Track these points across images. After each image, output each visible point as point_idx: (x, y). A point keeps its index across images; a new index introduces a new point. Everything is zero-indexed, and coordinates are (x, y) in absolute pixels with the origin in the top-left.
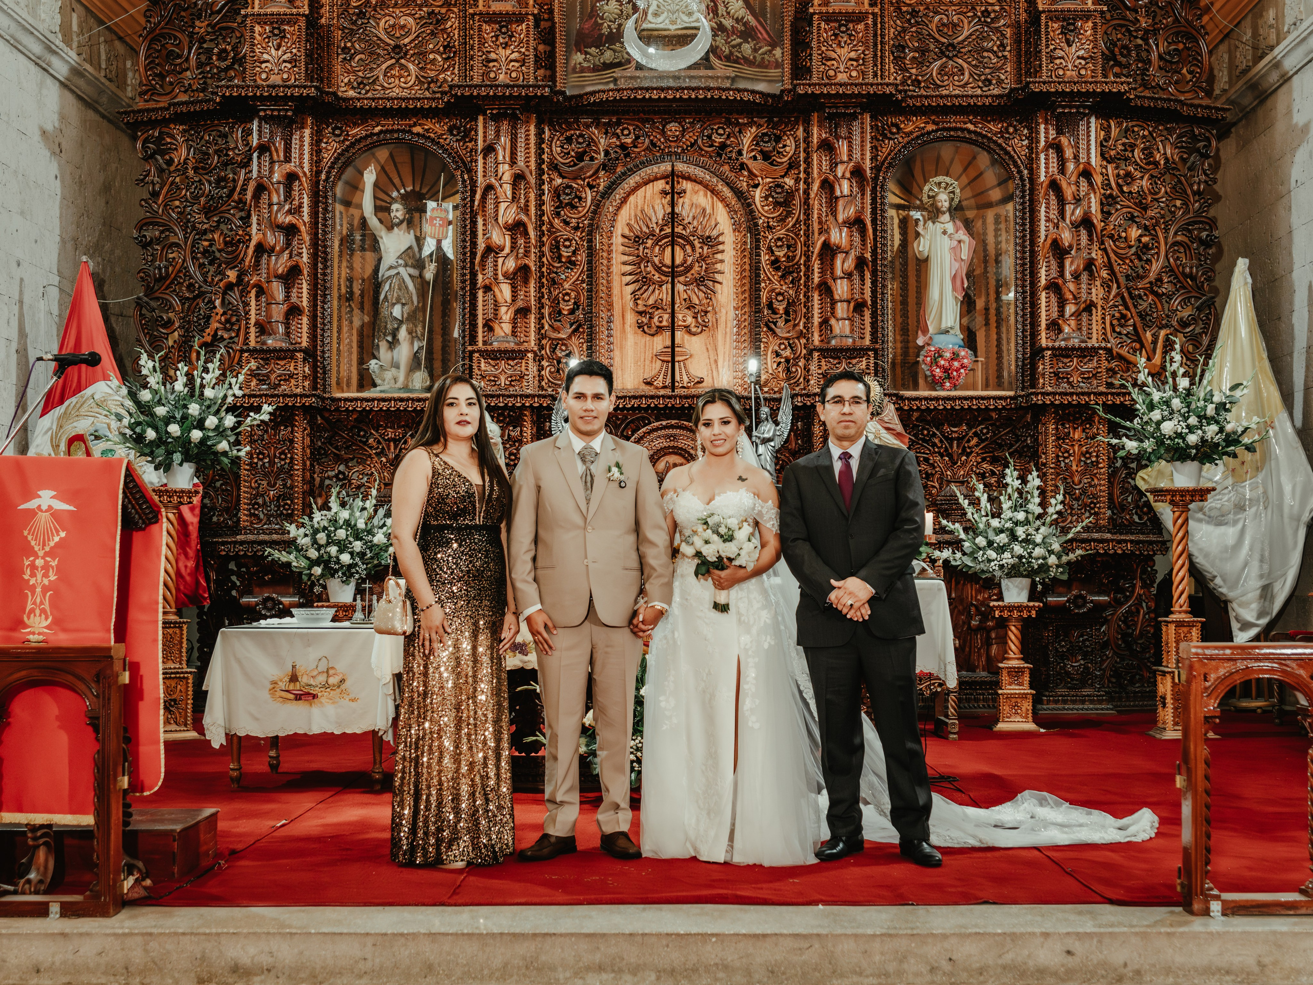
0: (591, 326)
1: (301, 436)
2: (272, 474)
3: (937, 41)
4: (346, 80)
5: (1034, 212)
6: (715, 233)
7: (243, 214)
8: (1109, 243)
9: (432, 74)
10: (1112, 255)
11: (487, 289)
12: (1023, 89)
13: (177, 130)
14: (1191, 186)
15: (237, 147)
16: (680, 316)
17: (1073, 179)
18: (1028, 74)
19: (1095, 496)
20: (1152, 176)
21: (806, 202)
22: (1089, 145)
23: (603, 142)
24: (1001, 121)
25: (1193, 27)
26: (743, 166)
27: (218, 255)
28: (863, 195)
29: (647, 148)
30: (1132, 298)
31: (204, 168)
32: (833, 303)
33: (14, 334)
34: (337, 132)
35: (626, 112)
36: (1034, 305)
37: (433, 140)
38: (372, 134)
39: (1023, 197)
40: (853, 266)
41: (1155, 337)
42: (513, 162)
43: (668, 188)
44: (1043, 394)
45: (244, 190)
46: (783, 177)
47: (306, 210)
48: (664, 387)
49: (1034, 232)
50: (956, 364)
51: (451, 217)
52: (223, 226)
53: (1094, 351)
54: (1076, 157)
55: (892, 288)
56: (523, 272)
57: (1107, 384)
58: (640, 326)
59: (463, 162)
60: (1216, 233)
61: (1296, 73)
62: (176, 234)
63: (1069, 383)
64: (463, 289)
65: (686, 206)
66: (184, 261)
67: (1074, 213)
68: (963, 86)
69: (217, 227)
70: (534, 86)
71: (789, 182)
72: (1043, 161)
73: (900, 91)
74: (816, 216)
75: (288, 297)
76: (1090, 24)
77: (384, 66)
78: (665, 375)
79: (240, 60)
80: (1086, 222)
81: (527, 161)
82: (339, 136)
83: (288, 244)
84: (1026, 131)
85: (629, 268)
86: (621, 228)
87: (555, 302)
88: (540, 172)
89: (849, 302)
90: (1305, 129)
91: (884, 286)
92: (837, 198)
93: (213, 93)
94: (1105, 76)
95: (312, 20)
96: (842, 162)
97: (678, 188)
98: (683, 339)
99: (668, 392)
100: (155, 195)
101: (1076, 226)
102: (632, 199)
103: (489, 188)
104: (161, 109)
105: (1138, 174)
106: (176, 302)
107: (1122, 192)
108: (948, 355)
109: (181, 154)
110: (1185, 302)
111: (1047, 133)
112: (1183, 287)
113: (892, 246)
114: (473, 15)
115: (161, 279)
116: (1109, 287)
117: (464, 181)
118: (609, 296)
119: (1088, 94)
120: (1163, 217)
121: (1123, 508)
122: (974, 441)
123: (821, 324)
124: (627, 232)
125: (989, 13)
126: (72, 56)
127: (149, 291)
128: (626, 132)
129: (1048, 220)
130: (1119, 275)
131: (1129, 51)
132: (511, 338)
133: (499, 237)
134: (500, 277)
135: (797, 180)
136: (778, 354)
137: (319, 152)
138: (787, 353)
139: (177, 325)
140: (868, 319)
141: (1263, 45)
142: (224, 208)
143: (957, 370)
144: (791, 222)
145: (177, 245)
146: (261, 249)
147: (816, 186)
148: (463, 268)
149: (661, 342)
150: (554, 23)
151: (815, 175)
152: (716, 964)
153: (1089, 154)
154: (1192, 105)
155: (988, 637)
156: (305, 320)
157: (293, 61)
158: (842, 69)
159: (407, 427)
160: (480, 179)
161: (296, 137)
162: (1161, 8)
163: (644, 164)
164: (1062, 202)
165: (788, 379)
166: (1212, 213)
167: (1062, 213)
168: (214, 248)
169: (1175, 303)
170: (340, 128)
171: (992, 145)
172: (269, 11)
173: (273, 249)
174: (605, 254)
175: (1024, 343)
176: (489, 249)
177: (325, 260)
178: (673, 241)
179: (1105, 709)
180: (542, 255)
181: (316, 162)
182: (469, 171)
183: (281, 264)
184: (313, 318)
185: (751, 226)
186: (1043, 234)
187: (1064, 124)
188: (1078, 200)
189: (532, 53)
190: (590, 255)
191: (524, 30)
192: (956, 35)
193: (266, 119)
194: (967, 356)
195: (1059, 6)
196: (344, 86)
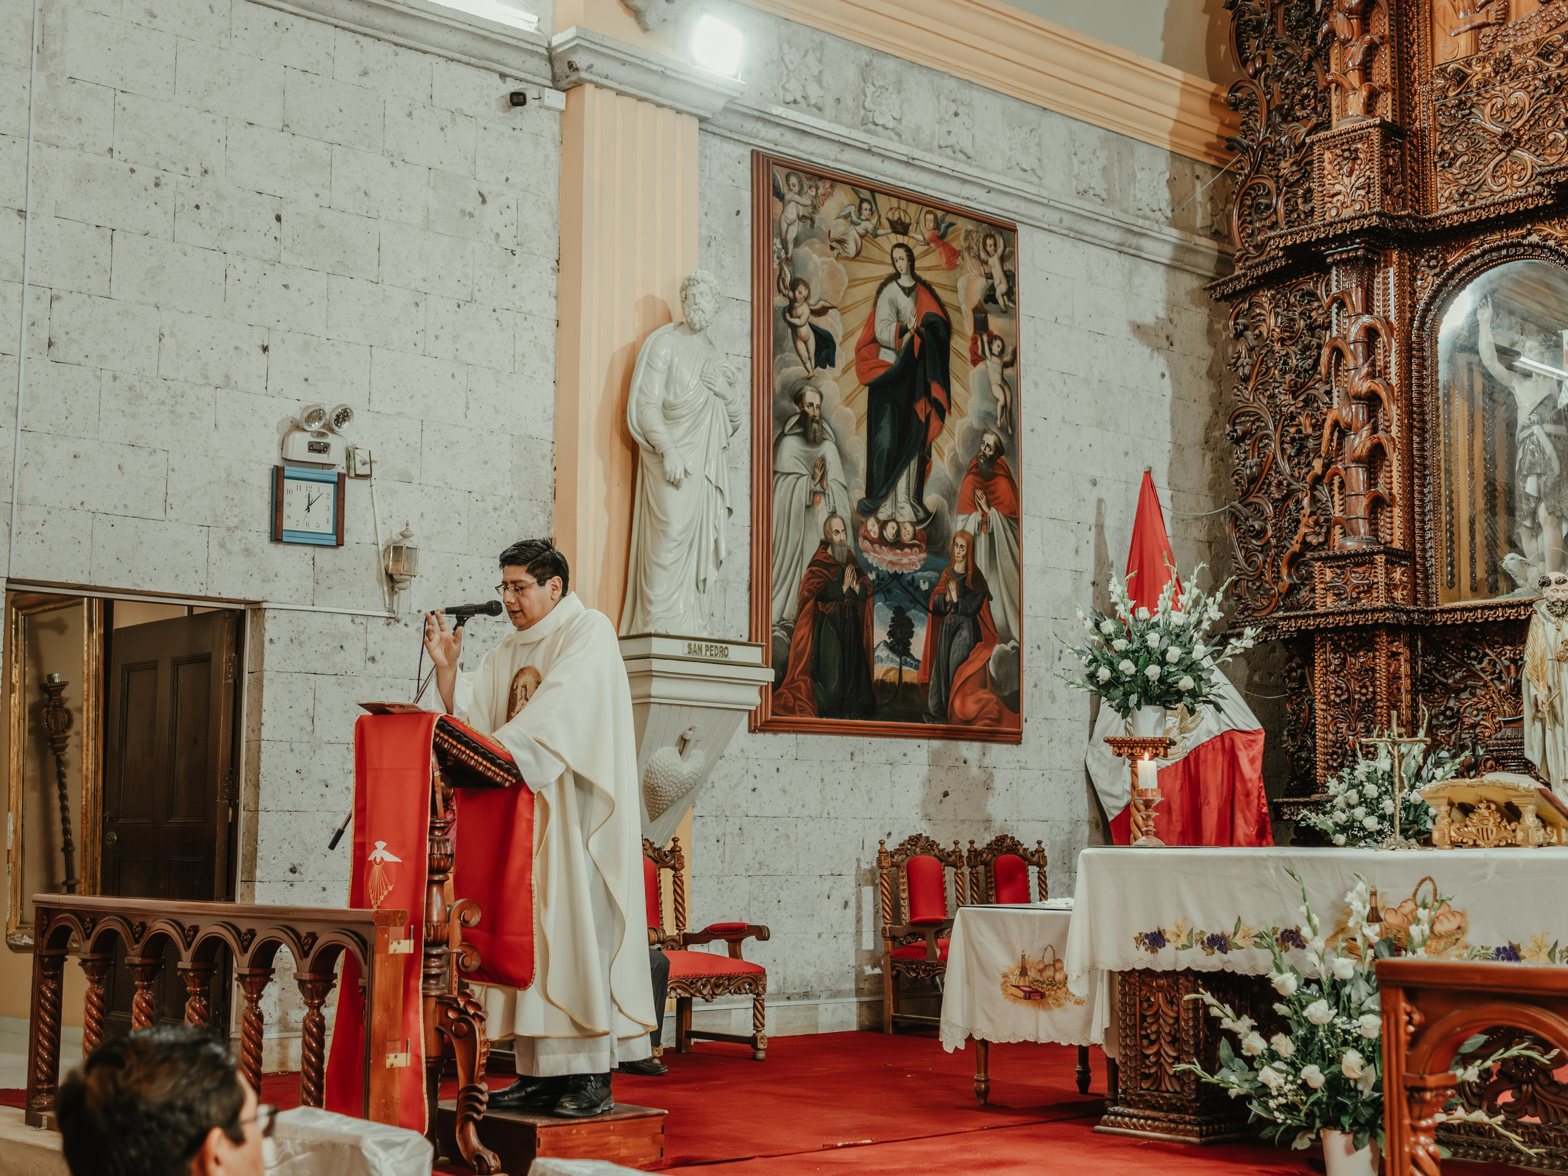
4: (1447, 194)
13: (1264, 297)
27: (1306, 441)
31: (1290, 338)
34: (1435, 264)
38: (1474, 258)
52: (1310, 406)
66: (1274, 455)
69: (1304, 407)
75: (1372, 486)
77: (1492, 165)
82: (1435, 267)
83: (1370, 417)
100: (1246, 379)
104: (1243, 275)
106: (1267, 505)
109: (1271, 324)
115: (1254, 479)
126: (1170, 233)
127: (1243, 497)
137: (1413, 293)
139: (1269, 534)
142: (1311, 383)
145: (1267, 436)
156: (1398, 512)
157: (1368, 186)
161: (1379, 279)
170: (1438, 258)
172: (1344, 129)
173: (1349, 427)
181: (1410, 306)
183: (1359, 443)
184: (1409, 509)
193: (1338, 265)
196: (1444, 202)
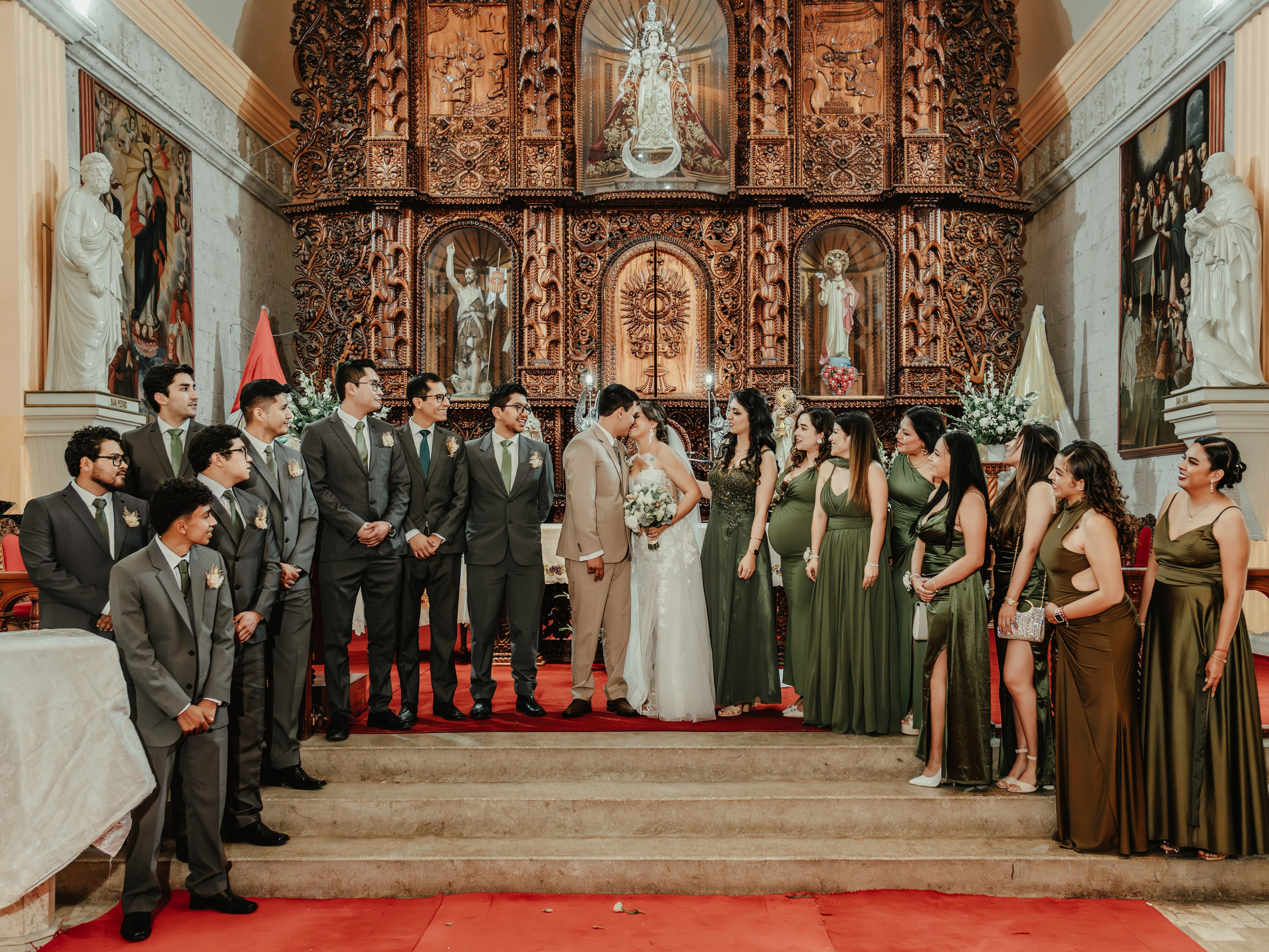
0: (600, 353)
3: (834, 158)
4: (434, 185)
5: (898, 274)
6: (683, 290)
7: (365, 276)
8: (949, 295)
9: (493, 180)
10: (952, 305)
11: (531, 327)
12: (891, 191)
13: (319, 218)
14: (1005, 256)
15: (361, 231)
16: (660, 346)
17: (925, 252)
18: (896, 180)
20: (979, 250)
21: (745, 268)
22: (936, 229)
24: (877, 213)
25: (1008, 147)
26: (702, 243)
27: (349, 304)
28: (783, 263)
29: (638, 231)
30: (964, 332)
31: (338, 245)
32: (763, 336)
33: (212, 357)
34: (429, 220)
35: (622, 207)
36: (898, 337)
37: (493, 226)
38: (452, 222)
39: (891, 264)
40: (776, 312)
41: (980, 359)
42: (548, 241)
43: (652, 258)
44: (903, 398)
45: (366, 260)
46: (729, 251)
47: (408, 273)
48: (650, 393)
49: (898, 288)
50: (846, 377)
51: (506, 278)
52: (351, 284)
53: (937, 369)
54: (927, 237)
55: (803, 326)
56: (555, 316)
57: (947, 390)
58: (634, 352)
59: (514, 241)
60: (1022, 288)
61: (1078, 178)
62: (320, 291)
63: (921, 390)
64: (514, 326)
65: (665, 271)
66: (326, 308)
67: (924, 275)
68: (852, 189)
69: (348, 285)
70: (561, 190)
71: (734, 254)
72: (905, 240)
73: (808, 193)
74: (751, 278)
75: (396, 333)
76: (937, 146)
77: (460, 175)
78: (651, 386)
79: (361, 171)
80: (934, 282)
81: (556, 239)
82: (430, 223)
83: (396, 297)
84: (893, 219)
85: (626, 313)
86: (620, 286)
87: (577, 336)
88: (566, 248)
89: (774, 336)
90: (1083, 217)
91: (797, 325)
92: (766, 265)
93: (344, 194)
94: (948, 182)
95: (411, 144)
96: (769, 241)
97: (659, 259)
98: (662, 361)
99: (652, 397)
100: (305, 262)
101: (927, 284)
102: (628, 266)
103: (532, 258)
104: (310, 204)
105: (969, 249)
106: (320, 335)
107: (958, 260)
108: (840, 371)
109: (323, 234)
110: (1001, 334)
111: (907, 220)
112: (999, 325)
113: (803, 297)
114: (520, 141)
115: (310, 320)
116: (949, 325)
117: (514, 254)
118: (613, 332)
119: (935, 195)
120: (986, 277)
123: (755, 351)
124: (624, 288)
125: (869, 139)
126: (247, 167)
127: (303, 329)
128: (624, 220)
129: (908, 280)
130: (955, 317)
131: (964, 164)
132: (547, 361)
133: (538, 292)
134: (539, 319)
135: (739, 253)
136: (726, 371)
137: (416, 234)
138: (733, 370)
139: (321, 351)
140: (786, 347)
141: (1056, 158)
142: (352, 272)
143: (846, 382)
144: (735, 281)
145: (321, 297)
146: (377, 300)
147: (751, 257)
148: (515, 313)
149: (648, 363)
150: (575, 146)
151: (751, 250)
152: (681, 767)
153: (936, 235)
154: (1006, 201)
156: (408, 348)
157: (398, 172)
158: (770, 177)
159: (478, 420)
160: (525, 252)
161: (401, 223)
162: (987, 134)
163: (636, 242)
164: (917, 267)
165: (733, 388)
166: (1019, 274)
167: (917, 275)
168: (346, 299)
169: (994, 336)
170: (431, 218)
171: (871, 229)
172: (382, 138)
173: (386, 301)
174: (610, 304)
175: (891, 363)
176: (532, 301)
177: (421, 308)
178: (656, 293)
180: (568, 304)
181: (415, 240)
182: (518, 247)
183: (392, 310)
184: (414, 347)
185: (708, 284)
186: (904, 289)
187: (919, 214)
188: (928, 266)
189: (560, 166)
190: (600, 304)
191: (555, 151)
192: (846, 153)
193: (380, 212)
194: (853, 372)
195: (916, 135)
196: (433, 188)
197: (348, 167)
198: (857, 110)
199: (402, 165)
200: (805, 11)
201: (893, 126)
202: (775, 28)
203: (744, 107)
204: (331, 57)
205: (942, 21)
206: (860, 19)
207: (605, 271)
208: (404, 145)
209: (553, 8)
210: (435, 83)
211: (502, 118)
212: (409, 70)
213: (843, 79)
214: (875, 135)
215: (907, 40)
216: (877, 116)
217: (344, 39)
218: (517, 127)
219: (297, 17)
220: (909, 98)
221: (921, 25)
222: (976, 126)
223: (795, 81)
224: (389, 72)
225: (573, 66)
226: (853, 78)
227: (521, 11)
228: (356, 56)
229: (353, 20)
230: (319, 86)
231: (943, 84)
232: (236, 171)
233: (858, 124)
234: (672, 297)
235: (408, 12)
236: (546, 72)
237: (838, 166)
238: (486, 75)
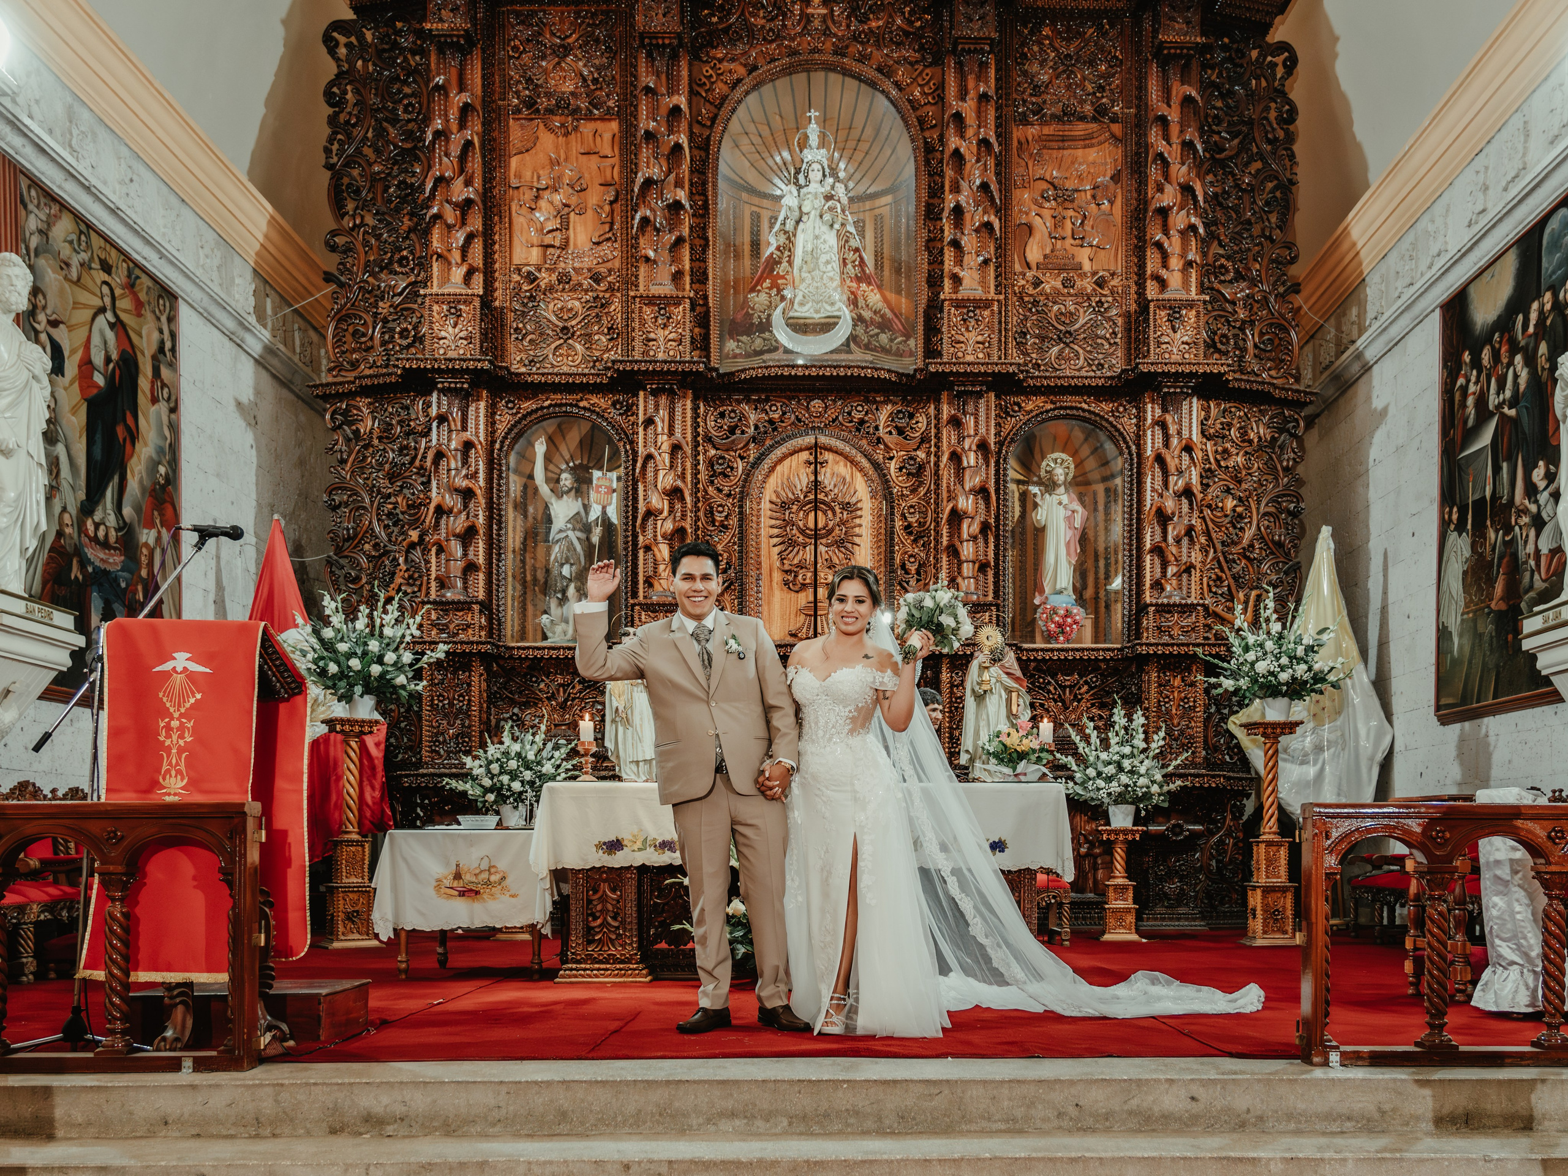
0: (741, 584)
1: (477, 680)
2: (451, 714)
3: (1055, 328)
4: (518, 358)
5: (1140, 483)
6: (854, 500)
7: (424, 479)
8: (1207, 512)
9: (597, 354)
10: (1211, 525)
11: (648, 549)
12: (1133, 370)
13: (363, 402)
14: (1281, 462)
15: (417, 418)
16: (821, 575)
17: (1176, 452)
18: (1138, 355)
19: (1192, 737)
20: (1246, 453)
21: (937, 473)
22: (1191, 424)
23: (753, 417)
24: (1113, 401)
25: (1285, 319)
26: (879, 440)
27: (401, 517)
28: (987, 466)
29: (793, 423)
30: (1227, 561)
31: (387, 438)
32: (960, 563)
33: (212, 586)
35: (772, 389)
36: (1140, 568)
37: (598, 414)
38: (542, 408)
39: (1131, 470)
40: (978, 531)
41: (1247, 597)
42: (671, 433)
43: (812, 459)
44: (1147, 645)
45: (424, 457)
46: (915, 450)
47: (481, 476)
49: (1140, 501)
50: (1069, 620)
51: (615, 485)
52: (405, 491)
53: (1192, 607)
54: (1179, 433)
55: (1012, 552)
56: (679, 532)
57: (1205, 636)
58: (786, 583)
59: (626, 434)
60: (1302, 505)
61: (1376, 362)
62: (363, 501)
63: (1171, 636)
64: (626, 549)
65: (828, 475)
66: (371, 522)
67: (1177, 483)
68: (1079, 370)
69: (401, 491)
70: (689, 362)
71: (921, 455)
72: (1149, 437)
73: (1022, 372)
74: (945, 486)
75: (465, 555)
76: (1194, 312)
77: (553, 346)
78: (809, 628)
79: (419, 339)
80: (1187, 492)
81: (683, 433)
82: (511, 408)
83: (466, 506)
84: (1134, 411)
85: (776, 531)
86: (768, 494)
88: (696, 445)
89: (974, 562)
90: (1384, 412)
91: (1006, 549)
92: (964, 468)
93: (395, 367)
94: (1207, 359)
95: (486, 301)
96: (969, 436)
97: (820, 459)
100: (343, 462)
101: (1178, 495)
102: (779, 468)
103: (649, 457)
104: (349, 382)
105: (1234, 451)
106: (363, 560)
107: (1220, 466)
108: (1062, 612)
109: (367, 424)
110: (1274, 566)
111: (1153, 411)
112: (1273, 553)
113: (1013, 514)
114: (634, 298)
115: (349, 538)
116: (1207, 552)
117: (626, 451)
118: (759, 556)
119: (1191, 375)
120: (1255, 489)
121: (1216, 749)
122: (1086, 688)
124: (774, 499)
125: (1103, 304)
126: (265, 335)
127: (339, 551)
128: (774, 408)
129: (1153, 490)
130: (1216, 541)
131: (1228, 339)
133: (658, 502)
134: (659, 538)
135: (928, 454)
137: (493, 423)
139: (364, 580)
140: (991, 578)
142: (406, 474)
143: (1070, 626)
144: (923, 491)
145: (364, 508)
146: (440, 510)
147: (945, 458)
148: (626, 530)
149: (804, 598)
150: (708, 308)
151: (945, 448)
153: (1190, 431)
154: (1283, 389)
155: (1095, 863)
156: (481, 576)
157: (469, 338)
158: (970, 350)
160: (641, 451)
161: (472, 408)
162: (1257, 302)
163: (790, 438)
164: (1166, 473)
166: (1299, 487)
167: (1166, 484)
168: (397, 511)
169: (1265, 567)
171: (1105, 423)
172: (446, 291)
173: (451, 511)
174: (754, 519)
175: (1131, 601)
177: (499, 523)
178: (816, 505)
179: (1199, 926)
180: (698, 519)
181: (491, 432)
182: (632, 442)
183: (459, 524)
184: (489, 575)
185: (886, 493)
186: (1148, 503)
187: (1168, 403)
188: (1180, 472)
189: (688, 334)
190: (741, 520)
191: (681, 312)
192: (1072, 323)
193: (443, 391)
194: (1078, 612)
195: (1166, 296)
196: (516, 361)
197: (401, 333)
198: (1087, 266)
199: (474, 329)
200: (1018, 133)
201: (1134, 288)
202: (979, 154)
203: (936, 260)
204: (379, 187)
205: (1199, 147)
206: (1092, 146)
207: (748, 475)
208: (477, 303)
209: (679, 122)
210: (520, 220)
211: (610, 271)
212: (484, 202)
213: (1068, 225)
214: (1110, 299)
215: (1154, 172)
216: (1113, 275)
217: (395, 163)
218: (631, 282)
219: (335, 133)
220: (1155, 250)
221: (1172, 154)
222: (1242, 290)
223: (1004, 227)
224: (456, 205)
225: (706, 202)
226: (1082, 223)
227: (636, 127)
228: (412, 184)
229: (409, 135)
230: (362, 224)
231: (1201, 230)
232: (249, 339)
233: (1088, 285)
234: (838, 511)
235: (483, 124)
236: (669, 206)
237: (1060, 339)
238: (590, 213)
